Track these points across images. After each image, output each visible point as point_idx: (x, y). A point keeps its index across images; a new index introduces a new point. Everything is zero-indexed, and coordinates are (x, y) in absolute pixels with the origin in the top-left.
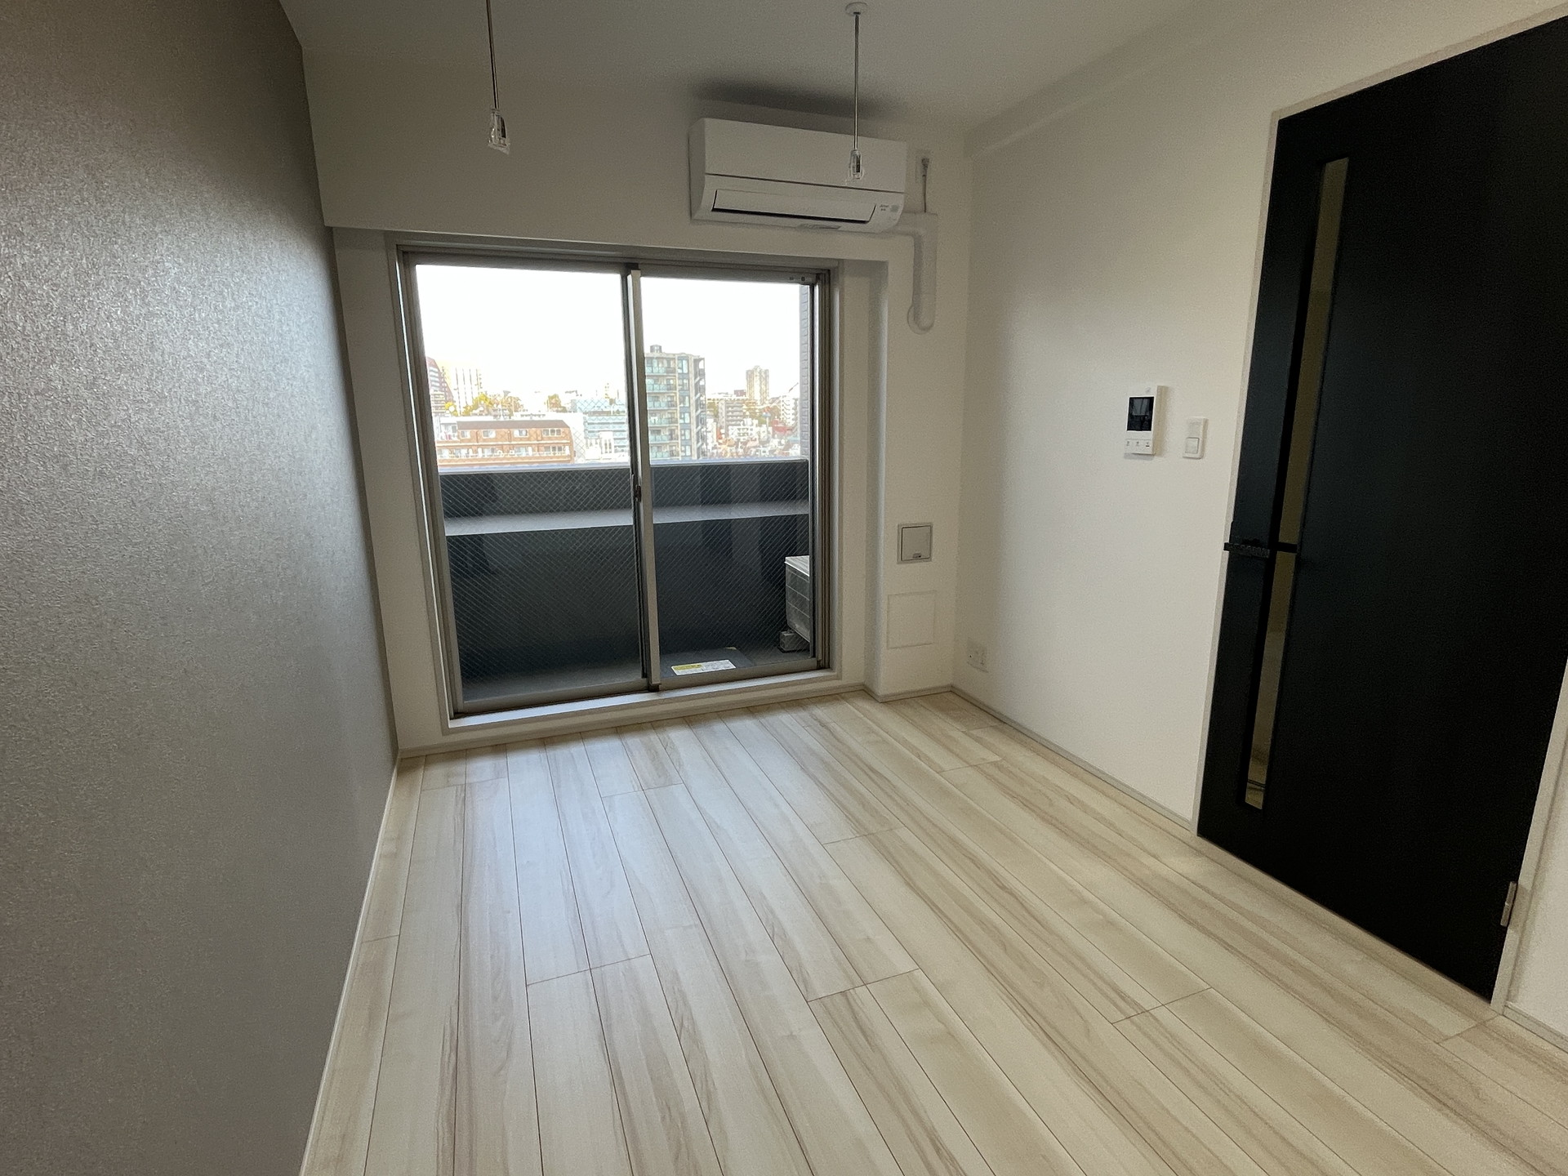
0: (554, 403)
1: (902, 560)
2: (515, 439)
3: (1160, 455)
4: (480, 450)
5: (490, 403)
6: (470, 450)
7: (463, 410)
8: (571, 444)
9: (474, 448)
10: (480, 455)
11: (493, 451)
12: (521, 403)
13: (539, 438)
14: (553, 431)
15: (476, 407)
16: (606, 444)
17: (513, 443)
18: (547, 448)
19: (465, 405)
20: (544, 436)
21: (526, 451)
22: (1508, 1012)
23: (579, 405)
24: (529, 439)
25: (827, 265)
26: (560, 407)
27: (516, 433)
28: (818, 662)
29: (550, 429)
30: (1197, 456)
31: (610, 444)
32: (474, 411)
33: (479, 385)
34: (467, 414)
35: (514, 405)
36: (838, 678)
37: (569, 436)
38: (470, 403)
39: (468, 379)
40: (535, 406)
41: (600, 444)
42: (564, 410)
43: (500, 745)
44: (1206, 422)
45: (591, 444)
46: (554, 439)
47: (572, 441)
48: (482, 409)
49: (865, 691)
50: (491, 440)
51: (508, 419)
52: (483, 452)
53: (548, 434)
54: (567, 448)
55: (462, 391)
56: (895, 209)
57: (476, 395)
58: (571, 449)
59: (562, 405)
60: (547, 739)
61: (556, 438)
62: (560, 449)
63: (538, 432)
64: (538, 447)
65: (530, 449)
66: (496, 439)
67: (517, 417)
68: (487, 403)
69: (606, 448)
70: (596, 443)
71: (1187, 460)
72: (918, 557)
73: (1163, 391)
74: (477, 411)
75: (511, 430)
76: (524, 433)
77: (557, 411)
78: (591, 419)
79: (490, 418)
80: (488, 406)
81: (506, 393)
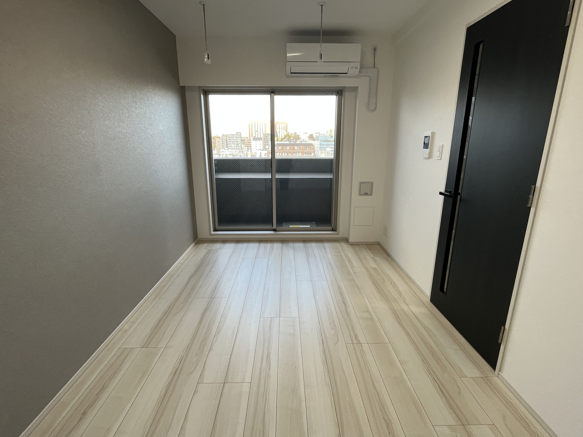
0: (311, 137)
1: (360, 194)
2: (296, 150)
3: (431, 158)
4: (283, 153)
5: (290, 137)
6: (280, 153)
7: (280, 139)
8: (314, 152)
9: (281, 153)
10: (283, 155)
11: (288, 154)
12: (300, 137)
13: (304, 150)
14: (308, 147)
15: (285, 138)
16: (328, 153)
17: (294, 151)
18: (306, 153)
19: (281, 138)
20: (306, 149)
21: (299, 154)
22: (499, 376)
23: (320, 138)
24: (300, 150)
25: (341, 89)
26: (313, 138)
27: (296, 148)
28: (333, 228)
29: (307, 147)
30: (440, 159)
31: (329, 153)
32: (284, 140)
33: (286, 131)
34: (281, 141)
35: (297, 137)
36: (338, 234)
37: (314, 149)
38: (283, 137)
39: (283, 128)
40: (304, 138)
41: (326, 152)
42: (314, 140)
43: (225, 241)
44: (443, 145)
45: (323, 153)
46: (308, 150)
47: (315, 151)
48: (286, 139)
49: (346, 240)
50: (287, 150)
51: (295, 143)
52: (284, 154)
53: (307, 148)
54: (313, 153)
55: (281, 132)
56: (356, 68)
57: (285, 134)
58: (314, 153)
59: (314, 138)
60: (238, 241)
61: (309, 150)
62: (310, 154)
63: (304, 148)
64: (303, 153)
65: (300, 153)
66: (289, 150)
67: (298, 142)
68: (289, 137)
69: (328, 154)
70: (324, 152)
71: (438, 160)
72: (366, 194)
73: (433, 133)
74: (285, 140)
75: (294, 146)
76: (299, 147)
77: (312, 140)
78: (323, 143)
79: (288, 142)
80: (288, 138)
81: (295, 133)
